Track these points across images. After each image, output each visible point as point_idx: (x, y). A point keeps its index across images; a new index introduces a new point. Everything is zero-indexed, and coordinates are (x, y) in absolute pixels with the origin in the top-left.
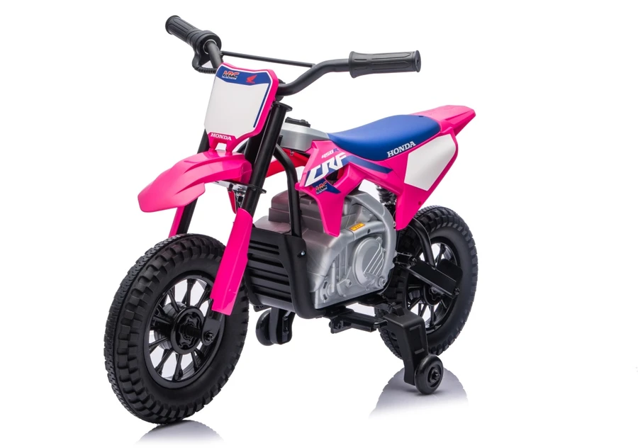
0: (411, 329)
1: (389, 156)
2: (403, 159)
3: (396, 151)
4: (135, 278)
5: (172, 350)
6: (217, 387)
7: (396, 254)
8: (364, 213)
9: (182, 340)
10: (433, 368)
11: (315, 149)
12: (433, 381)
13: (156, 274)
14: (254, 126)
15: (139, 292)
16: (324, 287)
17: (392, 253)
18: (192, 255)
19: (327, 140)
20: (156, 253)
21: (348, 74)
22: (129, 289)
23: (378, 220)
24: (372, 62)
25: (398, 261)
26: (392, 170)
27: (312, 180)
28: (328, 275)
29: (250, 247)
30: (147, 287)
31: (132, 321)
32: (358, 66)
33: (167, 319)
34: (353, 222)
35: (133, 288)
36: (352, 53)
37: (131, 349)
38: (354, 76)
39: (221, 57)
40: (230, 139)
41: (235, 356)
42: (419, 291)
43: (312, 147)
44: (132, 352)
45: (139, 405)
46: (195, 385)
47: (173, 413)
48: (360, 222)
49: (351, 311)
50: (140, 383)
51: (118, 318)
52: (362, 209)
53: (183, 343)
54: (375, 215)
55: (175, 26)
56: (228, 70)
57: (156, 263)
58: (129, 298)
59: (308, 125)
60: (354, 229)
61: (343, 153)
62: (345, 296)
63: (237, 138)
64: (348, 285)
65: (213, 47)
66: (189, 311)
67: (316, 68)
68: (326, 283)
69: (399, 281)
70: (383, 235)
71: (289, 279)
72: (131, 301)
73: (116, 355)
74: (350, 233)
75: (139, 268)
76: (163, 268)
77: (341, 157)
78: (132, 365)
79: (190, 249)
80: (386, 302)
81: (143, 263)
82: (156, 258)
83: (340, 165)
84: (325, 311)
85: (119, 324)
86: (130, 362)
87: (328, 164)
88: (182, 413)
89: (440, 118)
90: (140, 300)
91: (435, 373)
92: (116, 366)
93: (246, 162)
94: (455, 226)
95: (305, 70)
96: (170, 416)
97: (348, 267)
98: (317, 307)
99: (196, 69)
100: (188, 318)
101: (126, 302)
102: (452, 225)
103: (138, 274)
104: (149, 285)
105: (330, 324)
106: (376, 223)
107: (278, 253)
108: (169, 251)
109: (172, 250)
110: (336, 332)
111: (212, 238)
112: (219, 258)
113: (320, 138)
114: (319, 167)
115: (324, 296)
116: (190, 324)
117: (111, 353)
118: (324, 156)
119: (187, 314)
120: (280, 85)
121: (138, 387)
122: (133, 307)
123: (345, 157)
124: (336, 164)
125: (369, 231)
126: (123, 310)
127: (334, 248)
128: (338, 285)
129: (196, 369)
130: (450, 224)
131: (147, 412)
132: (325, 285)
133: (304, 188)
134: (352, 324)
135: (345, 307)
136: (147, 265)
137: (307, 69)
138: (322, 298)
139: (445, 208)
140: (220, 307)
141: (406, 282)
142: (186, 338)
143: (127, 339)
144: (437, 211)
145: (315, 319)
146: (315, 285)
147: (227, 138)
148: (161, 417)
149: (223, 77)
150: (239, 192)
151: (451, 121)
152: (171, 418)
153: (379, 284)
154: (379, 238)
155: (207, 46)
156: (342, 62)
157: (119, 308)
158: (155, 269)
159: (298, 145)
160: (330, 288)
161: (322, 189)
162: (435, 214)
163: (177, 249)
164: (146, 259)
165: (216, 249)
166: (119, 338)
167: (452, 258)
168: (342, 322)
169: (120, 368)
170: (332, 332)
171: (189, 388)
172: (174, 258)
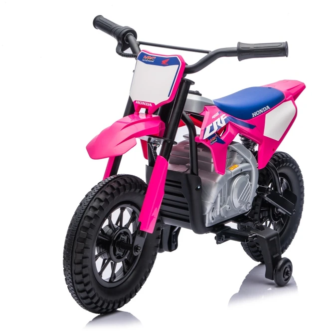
0: (271, 240)
1: (253, 116)
2: (262, 118)
3: (258, 113)
4: (86, 208)
5: (110, 259)
6: (139, 285)
7: (258, 186)
8: (238, 158)
9: (118, 252)
10: (286, 268)
11: (206, 112)
12: (287, 277)
13: (102, 204)
14: (169, 96)
15: (90, 218)
16: (213, 211)
17: (256, 186)
18: (125, 190)
19: (213, 105)
20: (101, 189)
21: (236, 58)
22: (83, 216)
23: (247, 162)
24: (255, 50)
25: (258, 191)
26: (255, 126)
27: (207, 135)
28: (215, 202)
29: (166, 184)
30: (96, 214)
31: (85, 239)
32: (243, 52)
33: (107, 237)
34: (230, 164)
35: (85, 215)
36: (239, 43)
37: (84, 260)
38: (240, 59)
39: (139, 45)
40: (151, 105)
41: (151, 262)
42: (267, 212)
43: (204, 111)
44: (86, 262)
45: (88, 301)
46: (124, 284)
47: (111, 305)
48: (235, 164)
49: (229, 228)
50: (90, 284)
51: (75, 237)
52: (236, 155)
53: (118, 254)
54: (245, 159)
55: (100, 23)
56: (147, 55)
57: (102, 196)
58: (83, 223)
59: (201, 95)
60: (232, 169)
61: (224, 115)
62: (225, 217)
63: (156, 104)
64: (228, 209)
65: (131, 38)
66: (122, 231)
67: (212, 54)
68: (214, 208)
69: (256, 205)
70: (250, 173)
71: (188, 206)
72: (84, 225)
73: (73, 265)
74: (229, 172)
75: (89, 200)
76: (106, 200)
77: (224, 117)
78: (85, 271)
79: (124, 186)
80: (251, 221)
81: (91, 197)
82: (101, 193)
83: (224, 124)
84: (212, 228)
85: (76, 241)
86: (84, 269)
87: (217, 123)
88: (117, 305)
89: (283, 89)
90: (91, 224)
91: (288, 271)
92: (73, 272)
93: (161, 122)
94: (291, 165)
95: (204, 55)
96: (109, 308)
97: (228, 196)
98: (207, 225)
99: (120, 54)
100: (122, 236)
101: (81, 225)
102: (289, 164)
103: (88, 204)
104: (97, 212)
105: (215, 238)
106: (245, 165)
107: (180, 187)
108: (109, 187)
109: (112, 187)
110: (220, 243)
111: (137, 177)
112: (143, 192)
113: (209, 104)
114: (211, 125)
115: (212, 217)
116: (122, 241)
117: (70, 264)
118: (214, 117)
119: (121, 233)
120: (186, 66)
121: (88, 288)
122: (86, 229)
123: (226, 117)
124: (221, 123)
125: (242, 170)
126: (78, 232)
127: (220, 182)
128: (221, 209)
129: (125, 273)
130: (288, 164)
131: (93, 305)
132: (213, 209)
133: (202, 140)
134: (231, 237)
135: (224, 225)
136: (95, 198)
137: (205, 55)
138: (211, 219)
139: (284, 153)
140: (145, 228)
141: (260, 205)
142: (120, 250)
143: (82, 252)
144: (279, 155)
145: (205, 234)
146: (206, 209)
147: (148, 105)
148: (103, 309)
149: (143, 60)
150: (154, 144)
151: (290, 91)
152: (109, 310)
153: (246, 208)
154: (248, 175)
155: (127, 37)
156: (232, 49)
157: (75, 230)
158: (100, 200)
159: (194, 109)
160: (217, 211)
161: (214, 141)
162: (278, 157)
163: (115, 185)
164: (94, 194)
165: (141, 185)
166: (76, 252)
167: (288, 187)
168: (224, 236)
169: (76, 274)
170: (217, 243)
171: (120, 286)
172: (114, 192)
